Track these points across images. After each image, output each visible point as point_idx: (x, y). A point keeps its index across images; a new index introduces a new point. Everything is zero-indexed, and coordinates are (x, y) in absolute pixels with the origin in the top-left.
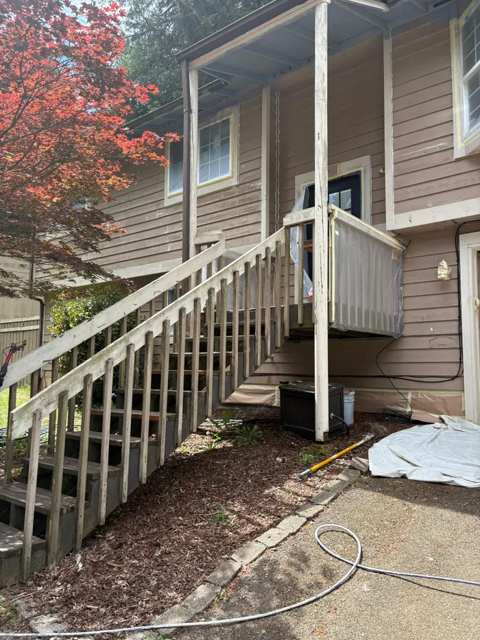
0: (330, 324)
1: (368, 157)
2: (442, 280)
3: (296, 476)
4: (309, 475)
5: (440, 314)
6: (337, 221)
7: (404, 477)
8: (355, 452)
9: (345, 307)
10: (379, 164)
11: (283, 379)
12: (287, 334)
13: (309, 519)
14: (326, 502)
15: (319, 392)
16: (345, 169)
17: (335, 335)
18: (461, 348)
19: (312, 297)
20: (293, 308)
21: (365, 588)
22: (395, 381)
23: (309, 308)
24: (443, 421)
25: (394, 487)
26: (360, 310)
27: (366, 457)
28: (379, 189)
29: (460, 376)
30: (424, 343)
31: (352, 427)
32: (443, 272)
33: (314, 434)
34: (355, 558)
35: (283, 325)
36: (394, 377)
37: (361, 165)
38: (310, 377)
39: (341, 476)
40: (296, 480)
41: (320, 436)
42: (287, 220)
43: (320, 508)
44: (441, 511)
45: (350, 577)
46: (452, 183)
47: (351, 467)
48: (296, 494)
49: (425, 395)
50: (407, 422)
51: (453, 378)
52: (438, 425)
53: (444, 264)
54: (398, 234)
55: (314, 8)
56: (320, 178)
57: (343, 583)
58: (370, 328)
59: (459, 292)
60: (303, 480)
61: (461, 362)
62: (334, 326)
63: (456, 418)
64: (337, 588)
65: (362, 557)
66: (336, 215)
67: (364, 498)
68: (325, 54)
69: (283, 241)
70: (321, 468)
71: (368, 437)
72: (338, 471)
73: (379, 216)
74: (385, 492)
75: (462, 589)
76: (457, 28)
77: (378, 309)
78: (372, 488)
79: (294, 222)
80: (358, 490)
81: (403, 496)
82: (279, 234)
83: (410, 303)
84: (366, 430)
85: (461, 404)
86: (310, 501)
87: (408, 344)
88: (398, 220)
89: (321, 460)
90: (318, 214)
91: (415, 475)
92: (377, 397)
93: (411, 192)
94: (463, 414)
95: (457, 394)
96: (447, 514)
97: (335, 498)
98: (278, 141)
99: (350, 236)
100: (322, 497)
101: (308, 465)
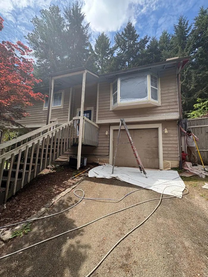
0: (82, 143)
1: (93, 107)
2: (106, 135)
3: (71, 178)
4: (74, 178)
5: (105, 142)
6: (85, 120)
7: (95, 177)
8: (85, 172)
9: (86, 139)
10: (95, 109)
11: (71, 155)
12: (72, 145)
13: (73, 188)
14: (78, 184)
15: (78, 158)
16: (88, 109)
17: (83, 145)
18: (109, 149)
19: (78, 136)
20: (74, 139)
21: (84, 203)
22: (96, 156)
23: (77, 139)
24: (105, 165)
25: (93, 180)
26: (89, 140)
27: (88, 173)
28: (95, 114)
29: (109, 155)
30: (102, 148)
31: (86, 166)
32: (107, 133)
33: (76, 168)
34: (82, 196)
35: (71, 142)
36: (96, 155)
37: (92, 108)
38: (77, 155)
39: (82, 178)
40: (71, 179)
41: (78, 169)
42: (74, 118)
43: (76, 185)
44: (102, 184)
45: (81, 201)
46: (109, 115)
47: (84, 176)
48: (71, 183)
49: (102, 159)
50: (97, 165)
51: (107, 156)
52: (104, 165)
53: (107, 132)
54: (98, 124)
55: (83, 73)
56: (82, 110)
57: (79, 202)
58: (91, 144)
59: (110, 138)
60: (73, 179)
61: (109, 152)
62: (83, 143)
63: (107, 164)
64: (78, 204)
65: (84, 196)
66: (85, 119)
67: (86, 182)
68: (85, 84)
69: (72, 123)
70: (77, 176)
71: (89, 168)
72: (81, 177)
73: (95, 120)
74: (91, 181)
75: (104, 201)
76: (112, 84)
77: (93, 140)
78: (88, 180)
79: (75, 119)
80: (85, 181)
81: (95, 182)
82: (72, 121)
83: (100, 139)
84: (89, 167)
85: (109, 161)
86: (74, 184)
87: (99, 148)
88: (98, 122)
89: (78, 174)
90: (81, 118)
91: (98, 177)
92: (92, 159)
93: (101, 116)
94: (109, 163)
95: (108, 159)
96: (103, 185)
97: (80, 183)
98: (73, 100)
99: (88, 123)
100: (77, 183)
101: (75, 176)
